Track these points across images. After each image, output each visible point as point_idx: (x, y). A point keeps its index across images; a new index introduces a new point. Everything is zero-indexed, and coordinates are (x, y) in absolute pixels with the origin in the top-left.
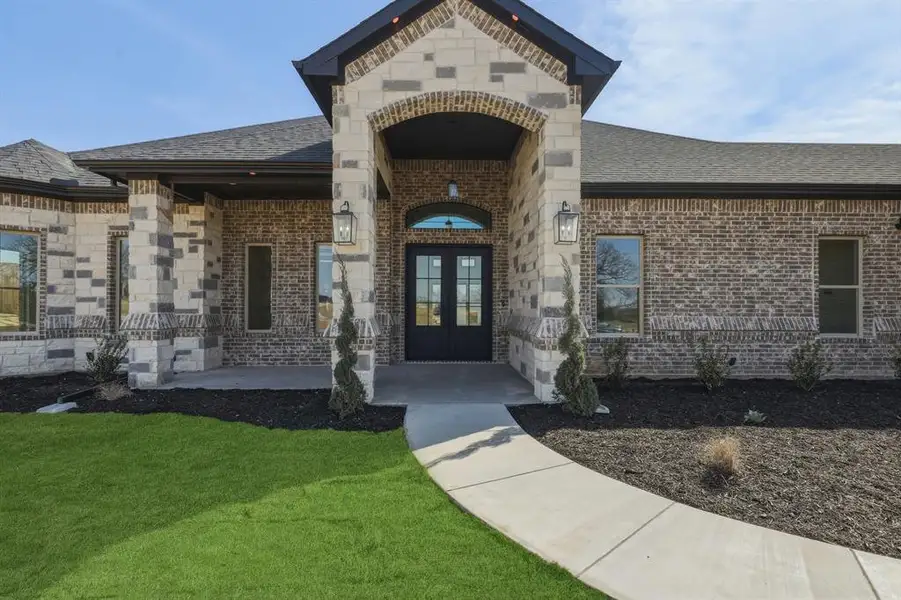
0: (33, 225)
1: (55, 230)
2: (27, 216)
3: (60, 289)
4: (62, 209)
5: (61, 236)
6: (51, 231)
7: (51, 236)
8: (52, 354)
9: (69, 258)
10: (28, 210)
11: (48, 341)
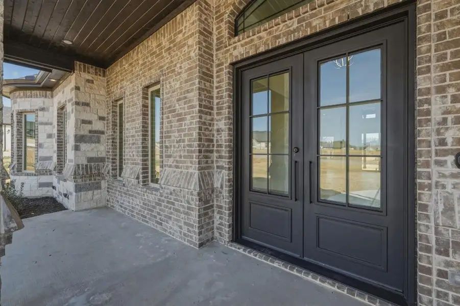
0: (32, 108)
1: (43, 109)
2: (29, 103)
3: (45, 146)
4: (46, 97)
5: (46, 113)
6: (40, 110)
7: (40, 113)
8: (42, 185)
9: (49, 126)
10: (29, 99)
11: (39, 177)
